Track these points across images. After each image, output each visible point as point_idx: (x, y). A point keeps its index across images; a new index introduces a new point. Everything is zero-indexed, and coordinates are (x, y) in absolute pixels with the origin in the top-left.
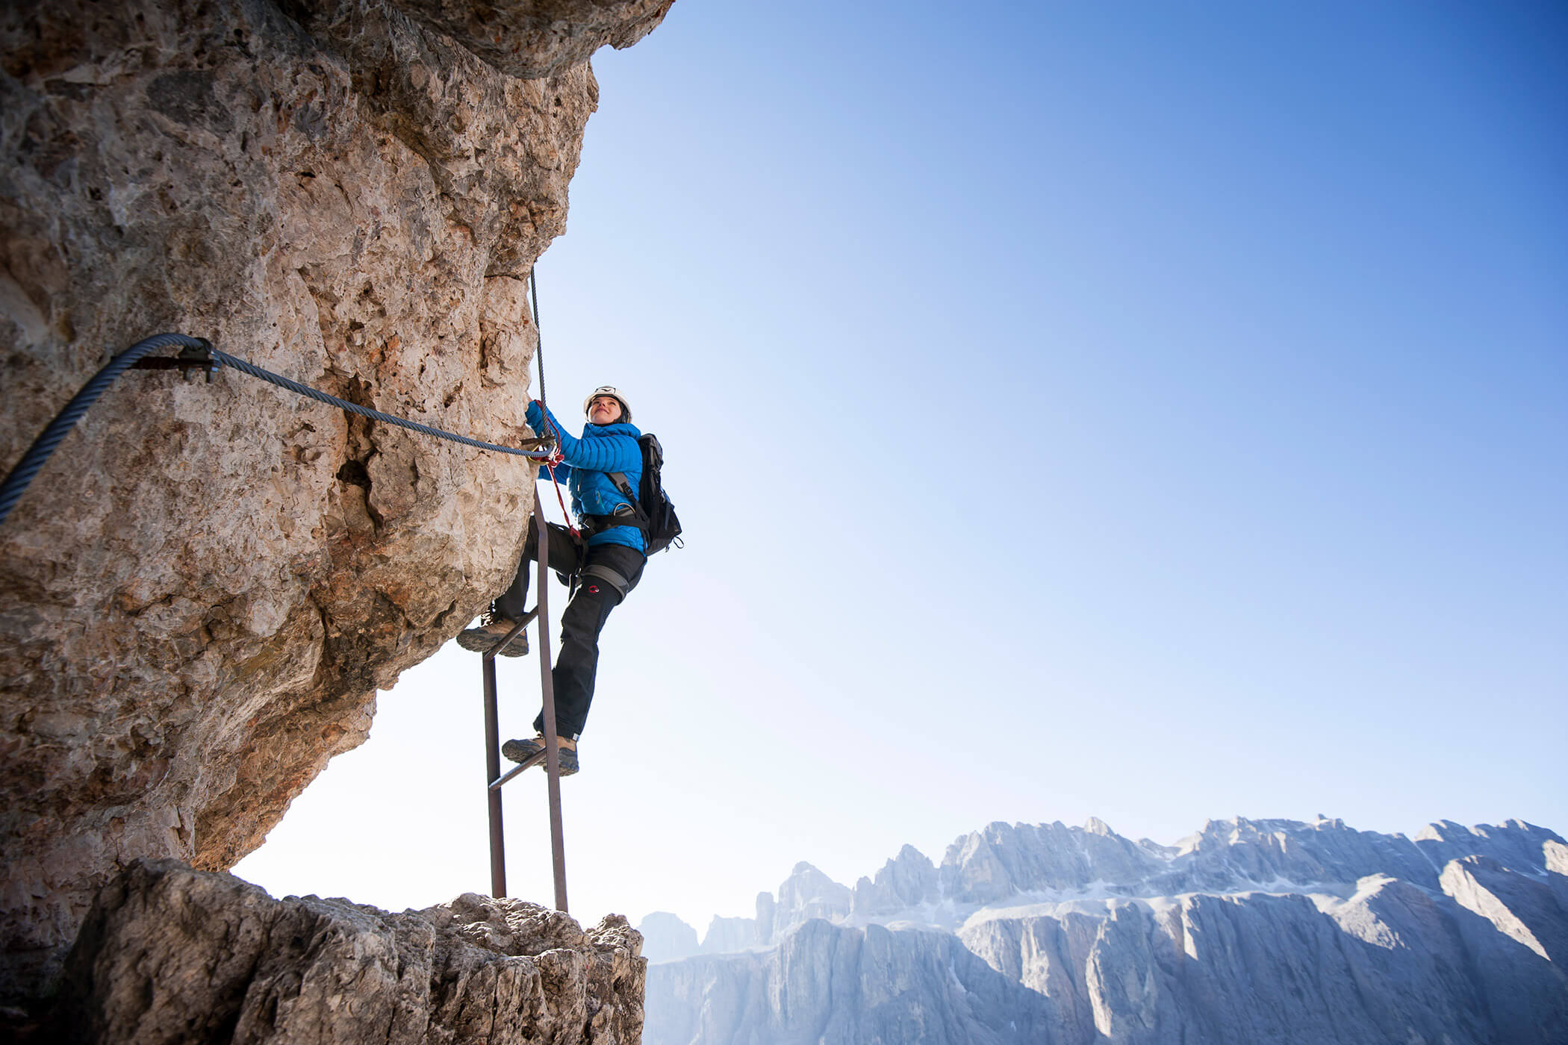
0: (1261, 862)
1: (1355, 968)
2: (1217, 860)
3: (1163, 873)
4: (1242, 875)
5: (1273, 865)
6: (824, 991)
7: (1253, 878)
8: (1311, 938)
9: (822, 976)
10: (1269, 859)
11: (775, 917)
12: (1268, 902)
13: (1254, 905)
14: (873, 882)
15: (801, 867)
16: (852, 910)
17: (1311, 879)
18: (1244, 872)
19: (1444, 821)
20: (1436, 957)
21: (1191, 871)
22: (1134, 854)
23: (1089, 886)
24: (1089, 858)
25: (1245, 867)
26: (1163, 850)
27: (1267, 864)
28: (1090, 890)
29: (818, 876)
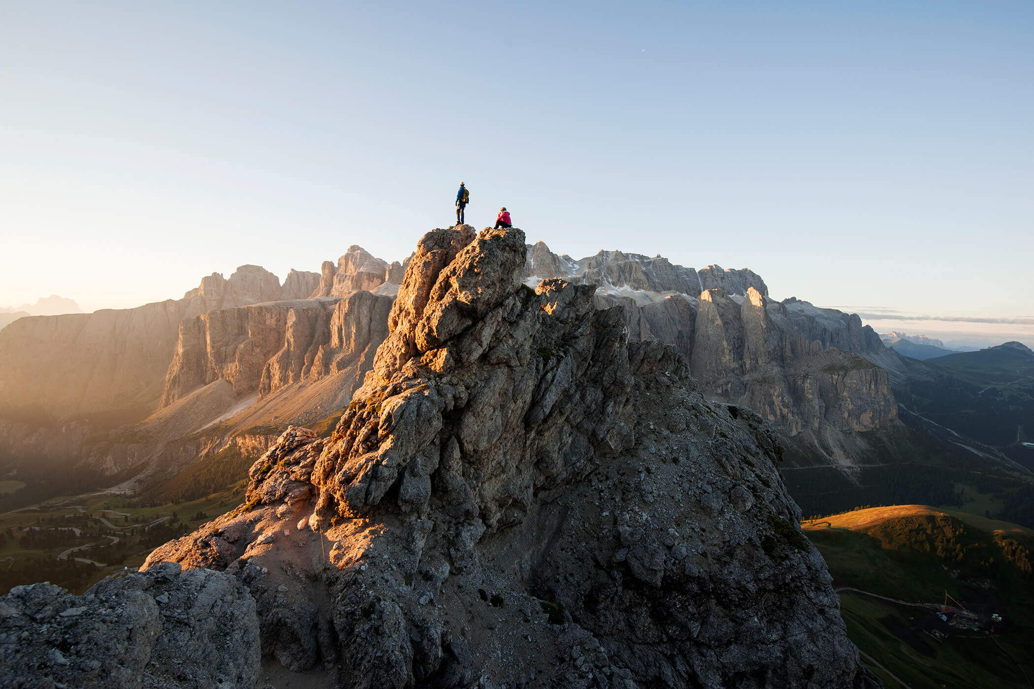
0: (620, 276)
1: (642, 333)
2: (599, 273)
3: (569, 276)
4: (609, 283)
5: (625, 279)
6: (365, 330)
7: (613, 284)
8: (628, 319)
9: (365, 321)
10: (624, 275)
11: (335, 277)
12: (615, 300)
13: (607, 301)
14: (402, 265)
15: (354, 248)
16: (387, 280)
17: (640, 288)
18: (610, 280)
19: (715, 265)
20: (680, 332)
21: (584, 277)
22: (557, 265)
23: (528, 278)
24: (533, 263)
25: (612, 278)
26: (575, 262)
27: (622, 277)
28: (529, 281)
29: (365, 256)
